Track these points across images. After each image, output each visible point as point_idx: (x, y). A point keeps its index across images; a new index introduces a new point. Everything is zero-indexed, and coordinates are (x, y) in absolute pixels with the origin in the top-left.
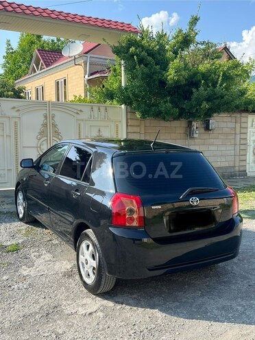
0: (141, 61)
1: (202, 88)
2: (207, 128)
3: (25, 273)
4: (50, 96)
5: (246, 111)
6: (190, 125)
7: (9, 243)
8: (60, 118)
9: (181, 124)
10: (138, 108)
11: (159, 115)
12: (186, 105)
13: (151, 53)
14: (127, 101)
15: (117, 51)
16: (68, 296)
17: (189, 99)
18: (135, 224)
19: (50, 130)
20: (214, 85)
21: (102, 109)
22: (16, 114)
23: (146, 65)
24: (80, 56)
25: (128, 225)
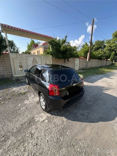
0: (55, 45)
1: (68, 52)
2: (68, 61)
3: (26, 103)
4: (36, 54)
5: (76, 57)
6: (65, 60)
7: (23, 92)
8: (37, 59)
9: (63, 60)
10: (54, 56)
11: (59, 58)
12: (65, 56)
13: (57, 44)
14: (52, 55)
15: (49, 43)
16: (37, 112)
17: (65, 54)
18: (57, 94)
19: (35, 61)
20: (71, 51)
21: (47, 57)
22: (27, 58)
23: (56, 46)
24: (42, 46)
25: (54, 95)
